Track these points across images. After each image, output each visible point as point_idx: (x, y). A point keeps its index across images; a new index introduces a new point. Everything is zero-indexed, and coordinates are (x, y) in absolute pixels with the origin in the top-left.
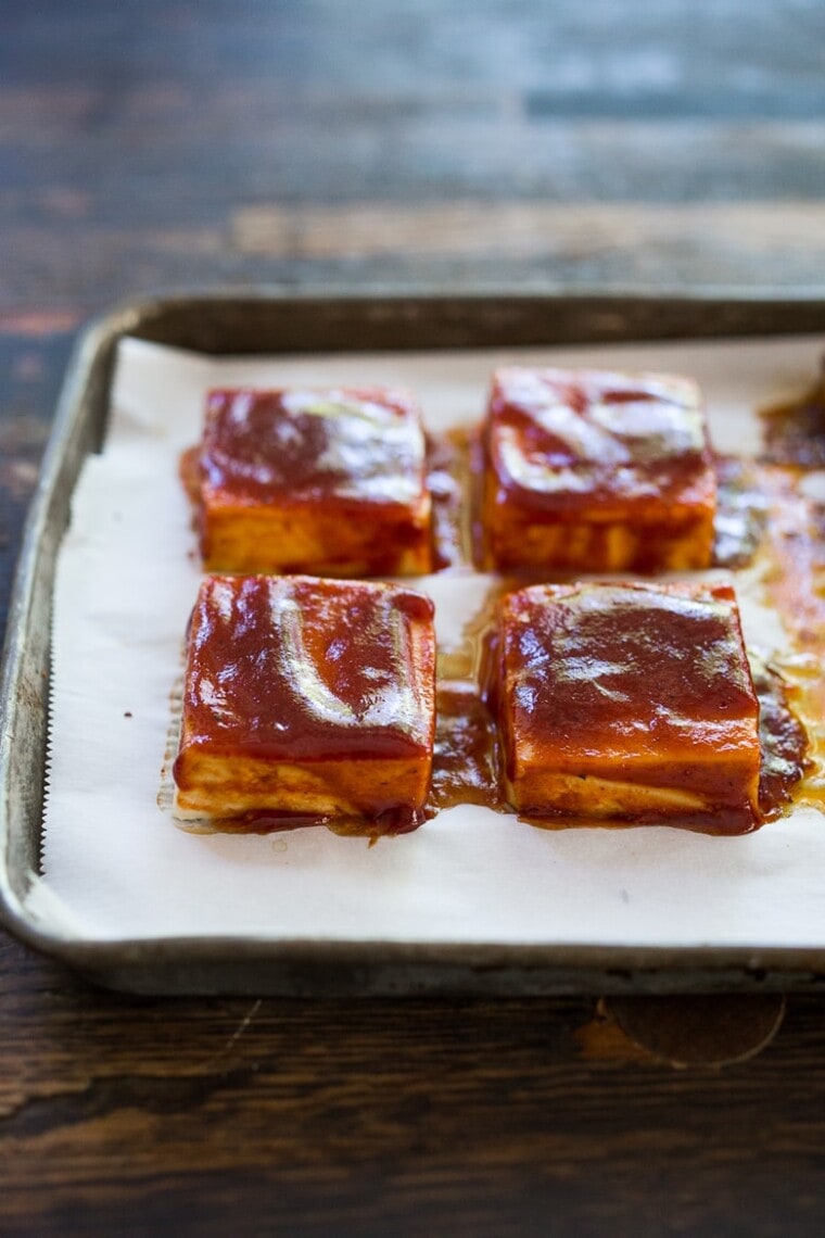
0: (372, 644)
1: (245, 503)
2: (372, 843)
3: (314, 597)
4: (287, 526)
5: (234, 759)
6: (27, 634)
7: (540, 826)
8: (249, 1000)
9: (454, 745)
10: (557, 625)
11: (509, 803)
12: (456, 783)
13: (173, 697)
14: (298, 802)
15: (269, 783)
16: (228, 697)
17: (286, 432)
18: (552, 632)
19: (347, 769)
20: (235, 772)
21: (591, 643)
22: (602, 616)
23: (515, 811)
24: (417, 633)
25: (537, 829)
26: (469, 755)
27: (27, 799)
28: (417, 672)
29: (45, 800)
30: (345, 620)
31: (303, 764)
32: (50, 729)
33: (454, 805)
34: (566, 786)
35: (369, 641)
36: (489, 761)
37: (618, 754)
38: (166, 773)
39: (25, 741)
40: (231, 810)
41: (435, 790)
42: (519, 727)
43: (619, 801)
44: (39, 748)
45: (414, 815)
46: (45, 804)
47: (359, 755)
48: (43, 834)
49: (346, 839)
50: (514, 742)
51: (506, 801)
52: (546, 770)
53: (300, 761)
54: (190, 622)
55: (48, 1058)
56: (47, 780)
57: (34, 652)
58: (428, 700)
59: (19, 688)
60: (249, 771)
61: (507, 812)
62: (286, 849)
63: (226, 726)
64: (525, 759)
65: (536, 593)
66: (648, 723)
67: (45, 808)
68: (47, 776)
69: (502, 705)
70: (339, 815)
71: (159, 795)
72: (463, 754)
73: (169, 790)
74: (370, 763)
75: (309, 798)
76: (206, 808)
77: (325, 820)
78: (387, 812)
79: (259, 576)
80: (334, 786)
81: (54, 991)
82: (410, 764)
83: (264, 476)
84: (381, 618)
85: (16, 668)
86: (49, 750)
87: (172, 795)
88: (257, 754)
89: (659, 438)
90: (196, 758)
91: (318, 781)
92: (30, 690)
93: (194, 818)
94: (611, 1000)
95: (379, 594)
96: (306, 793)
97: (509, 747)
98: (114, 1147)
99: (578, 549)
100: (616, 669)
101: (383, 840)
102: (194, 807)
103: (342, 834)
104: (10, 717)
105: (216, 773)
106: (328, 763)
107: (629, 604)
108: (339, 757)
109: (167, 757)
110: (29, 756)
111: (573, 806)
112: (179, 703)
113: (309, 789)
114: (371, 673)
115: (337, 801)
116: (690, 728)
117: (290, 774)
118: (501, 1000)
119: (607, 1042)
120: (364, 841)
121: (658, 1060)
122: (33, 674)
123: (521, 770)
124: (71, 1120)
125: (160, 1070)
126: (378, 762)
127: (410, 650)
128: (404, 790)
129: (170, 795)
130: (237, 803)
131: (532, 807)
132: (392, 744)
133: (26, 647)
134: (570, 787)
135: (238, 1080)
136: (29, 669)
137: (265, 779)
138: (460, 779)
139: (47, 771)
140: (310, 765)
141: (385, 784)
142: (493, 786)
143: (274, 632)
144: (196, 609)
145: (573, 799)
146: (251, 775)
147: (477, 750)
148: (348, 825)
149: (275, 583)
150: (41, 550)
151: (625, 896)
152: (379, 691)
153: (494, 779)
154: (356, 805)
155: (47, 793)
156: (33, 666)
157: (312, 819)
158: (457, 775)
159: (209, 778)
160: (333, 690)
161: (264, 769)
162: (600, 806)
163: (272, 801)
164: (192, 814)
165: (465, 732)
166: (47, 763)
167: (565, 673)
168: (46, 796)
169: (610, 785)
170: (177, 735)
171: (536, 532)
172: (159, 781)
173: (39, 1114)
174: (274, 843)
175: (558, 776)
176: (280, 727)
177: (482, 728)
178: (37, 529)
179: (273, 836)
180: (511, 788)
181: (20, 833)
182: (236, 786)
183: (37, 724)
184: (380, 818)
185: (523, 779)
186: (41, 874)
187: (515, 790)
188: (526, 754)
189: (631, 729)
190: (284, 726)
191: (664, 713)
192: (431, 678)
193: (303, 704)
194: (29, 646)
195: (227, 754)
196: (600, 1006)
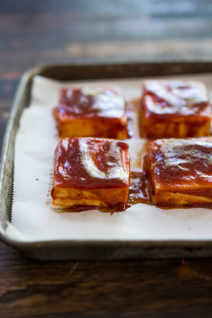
0: (111, 156)
1: (71, 118)
2: (112, 214)
3: (92, 143)
4: (84, 125)
5: (69, 189)
6: (7, 155)
7: (163, 209)
8: (75, 261)
9: (135, 186)
10: (166, 150)
11: (153, 203)
12: (136, 197)
13: (51, 174)
14: (89, 202)
15: (80, 197)
16: (67, 171)
17: (83, 100)
18: (164, 152)
19: (103, 191)
20: (70, 193)
21: (176, 154)
22: (179, 147)
23: (155, 205)
24: (124, 153)
25: (162, 209)
26: (140, 189)
27: (7, 204)
28: (124, 164)
29: (12, 204)
30: (102, 149)
31: (90, 190)
32: (14, 184)
33: (136, 204)
34: (170, 196)
35: (109, 155)
36: (146, 191)
37: (186, 185)
38: (49, 196)
39: (6, 186)
40: (69, 206)
41: (130, 200)
42: (155, 179)
43: (187, 201)
44: (10, 189)
45: (124, 205)
46: (12, 205)
47: (107, 187)
48: (12, 213)
49: (104, 213)
50: (154, 183)
51: (152, 202)
52: (164, 191)
53: (89, 189)
54: (56, 151)
55: (14, 280)
56: (13, 198)
57: (9, 161)
58: (128, 171)
59: (4, 171)
60: (74, 193)
61: (152, 205)
62: (86, 216)
63: (66, 179)
64: (158, 188)
65: (159, 142)
66: (194, 176)
67: (12, 206)
68: (13, 197)
69: (150, 173)
70: (102, 206)
71: (47, 202)
72: (138, 189)
73: (50, 201)
74: (110, 190)
75: (92, 201)
76: (61, 205)
77: (97, 208)
78: (116, 205)
79: (76, 138)
80: (100, 197)
81: (16, 260)
82: (123, 189)
83: (77, 111)
84: (113, 148)
85: (3, 165)
86: (13, 189)
87: (51, 202)
88: (76, 187)
89: (194, 98)
90: (58, 189)
91: (95, 195)
92: (7, 172)
93: (57, 208)
94: (186, 259)
95: (112, 142)
96: (91, 199)
97: (152, 185)
98: (34, 306)
99: (171, 130)
100: (184, 161)
101: (115, 214)
102: (57, 205)
103: (103, 212)
104: (2, 179)
105: (64, 194)
106: (98, 190)
107: (187, 143)
108: (101, 188)
109: (49, 191)
110: (7, 191)
111: (173, 203)
112: (52, 176)
113: (92, 198)
114: (110, 164)
115: (101, 202)
116: (207, 178)
117: (86, 193)
118: (152, 260)
119: (186, 272)
120: (109, 214)
121: (202, 277)
122: (9, 167)
123: (157, 191)
124: (20, 298)
125: (48, 283)
126: (113, 189)
127: (122, 158)
128: (121, 198)
129: (50, 202)
130: (70, 203)
131: (160, 203)
132: (117, 184)
133: (6, 160)
134: (172, 196)
135: (72, 285)
136: (7, 166)
137: (79, 195)
138: (138, 196)
139: (13, 196)
140: (92, 190)
141: (116, 196)
142: (148, 198)
143: (81, 153)
144: (57, 147)
145: (172, 200)
146: (74, 194)
147: (142, 188)
148: (104, 209)
149: (80, 139)
150: (11, 133)
151: (189, 229)
152: (113, 168)
153: (148, 196)
154: (107, 203)
155: (13, 202)
156: (9, 166)
157: (93, 208)
158: (137, 195)
159: (62, 195)
160: (99, 169)
161: (78, 192)
162: (181, 202)
163: (81, 202)
164: (57, 207)
165: (139, 183)
166: (13, 193)
167: (169, 163)
168: (13, 203)
169: (184, 196)
170: (52, 185)
171: (158, 126)
172: (47, 198)
173: (11, 296)
174: (82, 215)
175: (168, 193)
176: (83, 179)
177: (144, 182)
178: (10, 127)
179: (81, 213)
180: (153, 198)
181: (5, 213)
182: (70, 198)
183: (10, 182)
184: (114, 207)
185: (157, 194)
186: (11, 222)
187: (155, 198)
188: (158, 186)
189: (190, 178)
190: (84, 178)
191: (200, 173)
192: (128, 165)
193: (90, 172)
194: (7, 160)
195: (67, 187)
196: (183, 262)
